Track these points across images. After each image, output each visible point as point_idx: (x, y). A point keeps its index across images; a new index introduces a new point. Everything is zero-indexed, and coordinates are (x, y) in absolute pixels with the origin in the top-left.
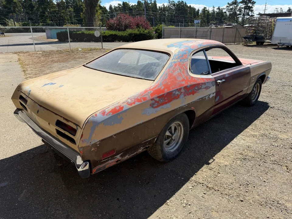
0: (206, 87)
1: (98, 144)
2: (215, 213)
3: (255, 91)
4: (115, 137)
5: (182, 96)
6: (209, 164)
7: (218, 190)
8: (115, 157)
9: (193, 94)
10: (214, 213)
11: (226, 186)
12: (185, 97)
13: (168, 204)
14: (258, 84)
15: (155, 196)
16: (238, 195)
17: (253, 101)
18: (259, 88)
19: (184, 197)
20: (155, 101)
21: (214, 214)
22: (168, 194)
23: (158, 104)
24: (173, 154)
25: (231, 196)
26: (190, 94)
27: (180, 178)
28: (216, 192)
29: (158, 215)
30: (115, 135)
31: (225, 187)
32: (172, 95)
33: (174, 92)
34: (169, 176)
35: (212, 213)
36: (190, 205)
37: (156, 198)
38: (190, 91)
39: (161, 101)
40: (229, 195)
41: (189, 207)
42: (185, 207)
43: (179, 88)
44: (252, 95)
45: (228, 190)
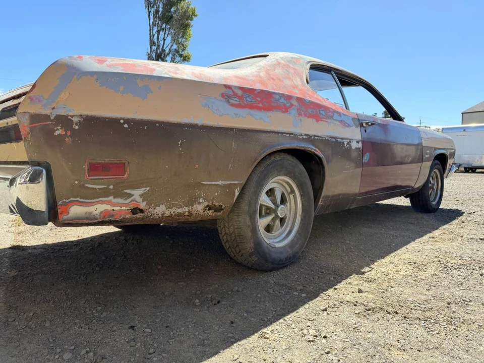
0: (341, 121)
1: (76, 124)
2: (399, 352)
3: (433, 185)
4: (126, 126)
5: (293, 112)
6: (363, 273)
7: (396, 313)
8: (128, 191)
9: (317, 121)
10: (395, 352)
11: (413, 305)
12: (301, 117)
13: (267, 336)
14: (436, 171)
15: (232, 323)
16: (450, 319)
17: (433, 203)
18: (439, 178)
19: (310, 325)
20: (233, 92)
21: (395, 355)
22: (266, 320)
23: (241, 103)
24: (281, 253)
25: (432, 321)
26: (310, 116)
27: (297, 294)
28: (390, 316)
29: (236, 357)
30: (127, 121)
31: (413, 307)
32: (272, 100)
33: (277, 97)
34: (271, 291)
35: (390, 352)
36: (325, 337)
37: (235, 325)
38: (310, 111)
39: (248, 99)
40: (426, 321)
41: (324, 341)
42: (312, 341)
43: (287, 94)
44: (430, 192)
45: (420, 312)
